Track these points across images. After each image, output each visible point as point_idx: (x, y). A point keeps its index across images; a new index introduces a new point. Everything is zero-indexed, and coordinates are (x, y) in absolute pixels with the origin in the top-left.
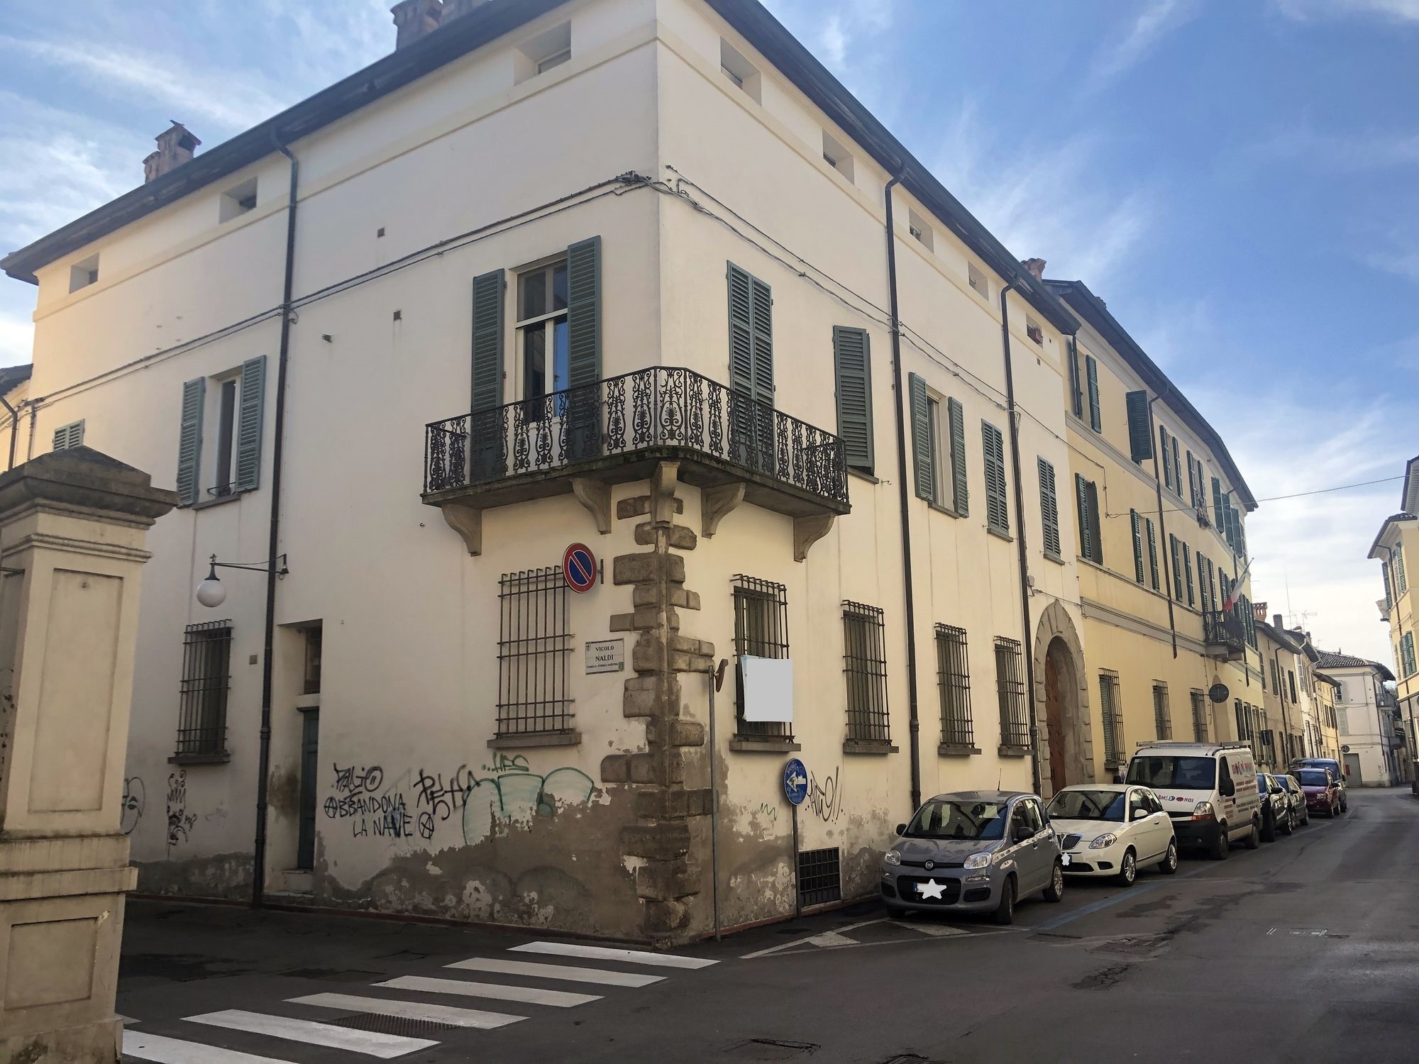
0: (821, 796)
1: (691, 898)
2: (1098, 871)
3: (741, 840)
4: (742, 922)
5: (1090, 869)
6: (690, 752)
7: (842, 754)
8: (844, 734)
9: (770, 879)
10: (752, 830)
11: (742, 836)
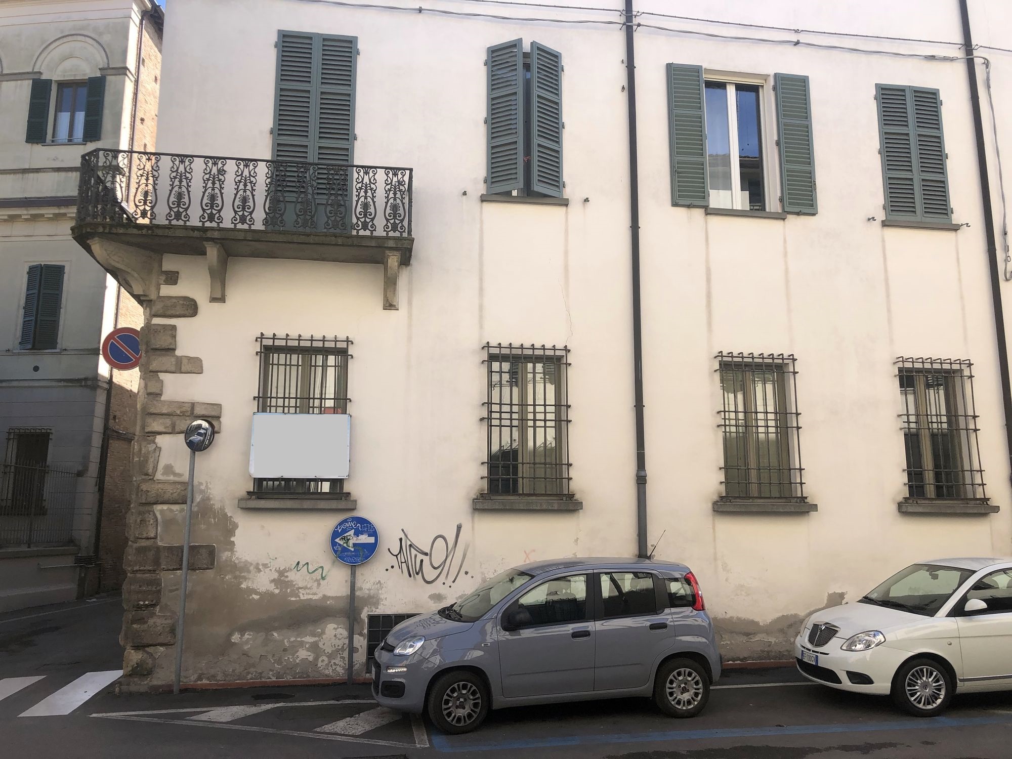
0: (420, 557)
1: (161, 648)
2: (847, 684)
3: (256, 597)
4: (251, 679)
5: (836, 679)
6: (171, 511)
7: (470, 510)
8: (477, 488)
9: (309, 639)
10: (277, 588)
11: (257, 593)
